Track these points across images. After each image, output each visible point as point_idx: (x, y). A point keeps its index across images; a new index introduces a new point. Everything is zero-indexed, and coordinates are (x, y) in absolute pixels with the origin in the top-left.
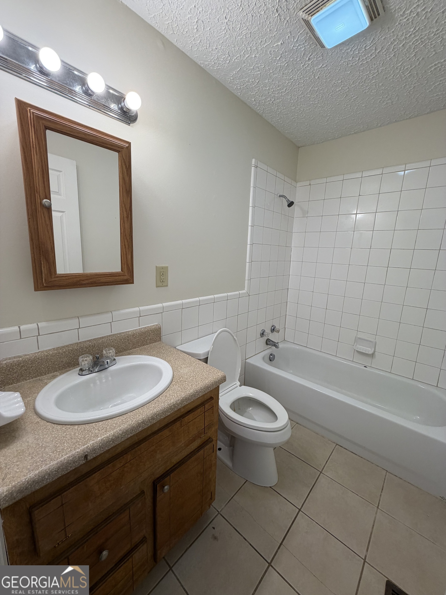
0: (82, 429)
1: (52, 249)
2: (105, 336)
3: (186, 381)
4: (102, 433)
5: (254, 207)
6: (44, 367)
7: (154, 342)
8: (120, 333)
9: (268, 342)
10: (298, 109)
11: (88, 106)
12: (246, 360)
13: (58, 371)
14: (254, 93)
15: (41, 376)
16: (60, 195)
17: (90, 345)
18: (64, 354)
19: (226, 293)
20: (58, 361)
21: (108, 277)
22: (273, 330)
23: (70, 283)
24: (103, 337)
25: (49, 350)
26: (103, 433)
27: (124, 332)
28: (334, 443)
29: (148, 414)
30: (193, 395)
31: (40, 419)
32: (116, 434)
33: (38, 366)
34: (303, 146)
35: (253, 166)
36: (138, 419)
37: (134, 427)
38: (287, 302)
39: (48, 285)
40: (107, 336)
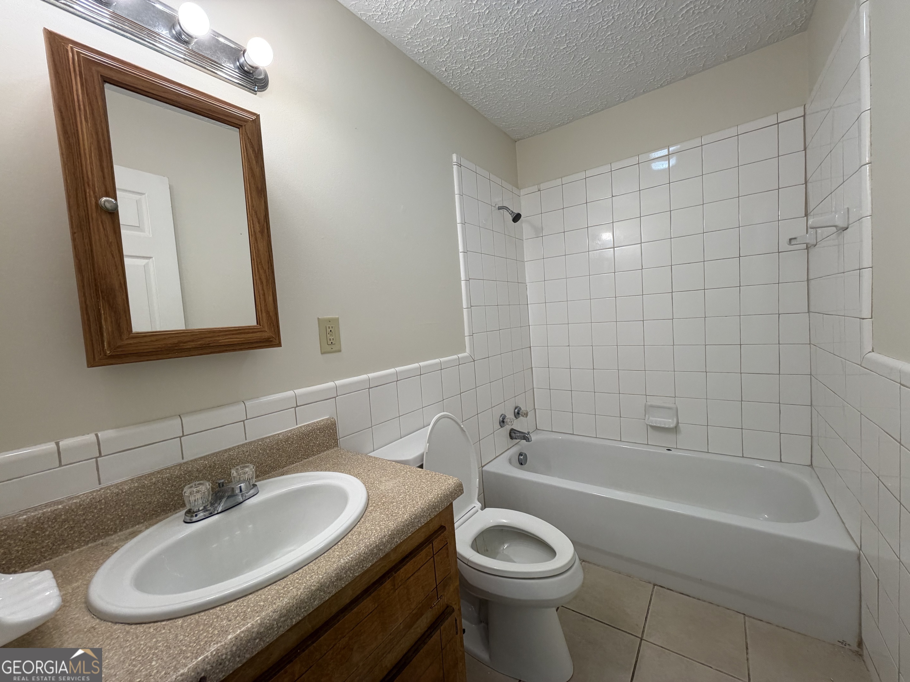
0: (191, 624)
1: (121, 287)
2: (233, 447)
3: (392, 503)
4: (235, 625)
5: (463, 223)
6: (112, 519)
7: (325, 450)
8: (263, 439)
9: (513, 434)
10: (509, 80)
11: (183, 60)
12: (484, 468)
13: (142, 523)
14: (445, 59)
15: (105, 537)
16: (143, 231)
17: (206, 464)
18: (153, 487)
19: (437, 358)
20: (141, 503)
21: (233, 334)
22: (518, 414)
23: (159, 348)
24: (229, 449)
25: (122, 483)
26: (238, 624)
27: (269, 437)
28: (650, 583)
29: (328, 571)
30: (411, 523)
31: (98, 621)
32: (266, 621)
33: (99, 517)
34: (521, 139)
35: (455, 164)
36: (309, 583)
37: (302, 601)
38: (532, 368)
39: (114, 354)
40: (238, 446)
